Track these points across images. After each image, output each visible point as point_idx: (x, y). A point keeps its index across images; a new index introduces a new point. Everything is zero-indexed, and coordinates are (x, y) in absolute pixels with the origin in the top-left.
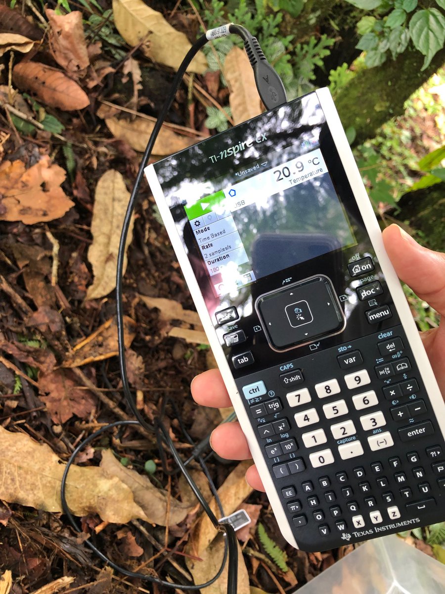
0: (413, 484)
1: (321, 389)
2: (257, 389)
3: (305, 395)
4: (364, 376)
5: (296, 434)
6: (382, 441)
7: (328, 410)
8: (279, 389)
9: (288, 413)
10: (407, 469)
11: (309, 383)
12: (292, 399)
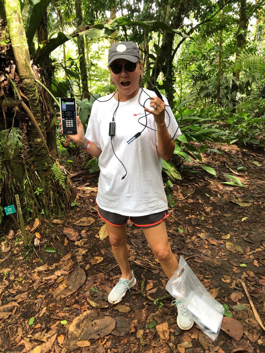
0: (74, 130)
1: (69, 121)
2: (64, 119)
3: (67, 121)
4: (72, 121)
5: (66, 124)
6: (72, 126)
7: (69, 123)
8: (66, 120)
9: (66, 122)
10: (73, 129)
11: (68, 120)
12: (66, 121)
